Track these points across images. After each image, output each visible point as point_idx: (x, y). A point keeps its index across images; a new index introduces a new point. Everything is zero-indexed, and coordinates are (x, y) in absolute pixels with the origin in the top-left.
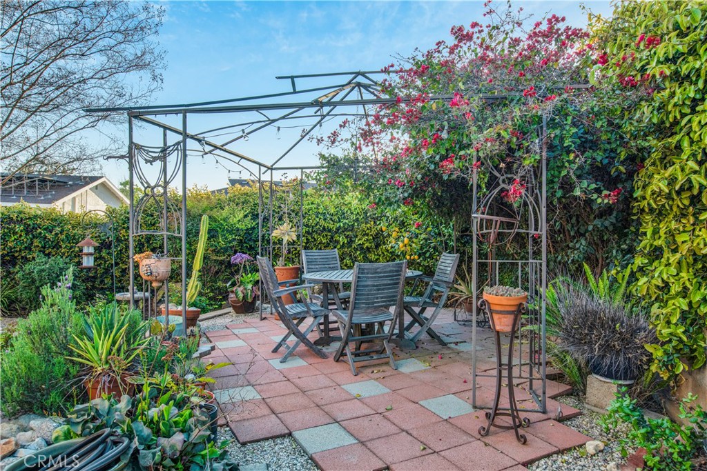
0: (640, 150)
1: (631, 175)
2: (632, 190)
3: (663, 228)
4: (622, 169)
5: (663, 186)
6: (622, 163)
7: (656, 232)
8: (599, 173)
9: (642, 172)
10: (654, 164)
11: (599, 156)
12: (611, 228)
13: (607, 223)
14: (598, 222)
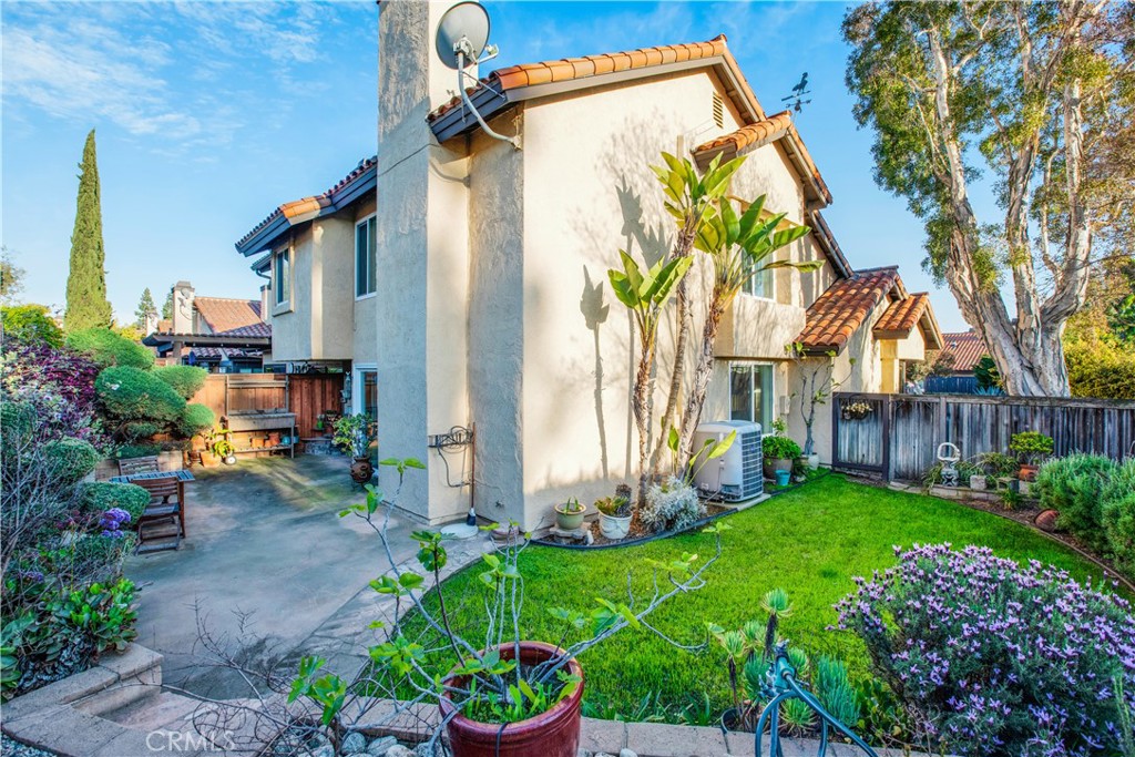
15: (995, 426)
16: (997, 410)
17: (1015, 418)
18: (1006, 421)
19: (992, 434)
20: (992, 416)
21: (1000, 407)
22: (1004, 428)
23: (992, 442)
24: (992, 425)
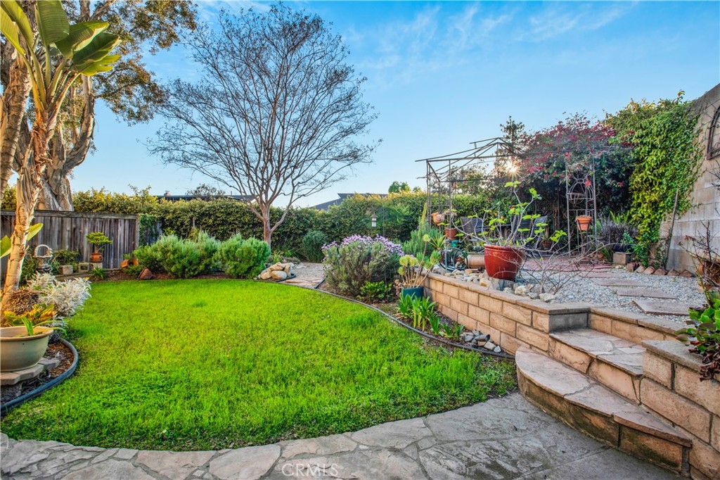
0: (631, 168)
1: (627, 177)
2: (629, 183)
3: (641, 195)
4: (624, 175)
5: (639, 180)
6: (624, 173)
7: (638, 198)
8: (614, 176)
9: (632, 176)
10: (636, 172)
11: (615, 171)
12: (619, 201)
13: (618, 198)
14: (614, 197)
15: (61, 231)
16: (62, 221)
17: (74, 226)
18: (68, 228)
19: (58, 237)
20: (59, 225)
21: (64, 219)
22: (67, 233)
23: (58, 243)
24: (59, 231)
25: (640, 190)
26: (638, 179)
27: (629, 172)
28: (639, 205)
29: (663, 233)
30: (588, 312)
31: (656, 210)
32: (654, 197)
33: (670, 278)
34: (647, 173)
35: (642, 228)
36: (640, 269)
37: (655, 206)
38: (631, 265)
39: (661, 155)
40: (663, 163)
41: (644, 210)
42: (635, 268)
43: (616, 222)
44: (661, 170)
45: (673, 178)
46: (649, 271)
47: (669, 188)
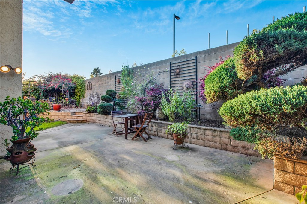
2: (75, 91)
8: (72, 90)
25: (77, 93)
26: (77, 91)
27: (75, 89)
28: (77, 96)
29: (81, 101)
30: (75, 113)
31: (80, 97)
32: (80, 95)
33: (83, 109)
34: (78, 90)
35: (77, 100)
36: (78, 108)
37: (79, 96)
38: (76, 107)
39: (81, 87)
40: (81, 88)
41: (77, 97)
42: (77, 108)
43: (72, 99)
44: (80, 90)
45: (82, 92)
46: (80, 108)
47: (82, 93)
